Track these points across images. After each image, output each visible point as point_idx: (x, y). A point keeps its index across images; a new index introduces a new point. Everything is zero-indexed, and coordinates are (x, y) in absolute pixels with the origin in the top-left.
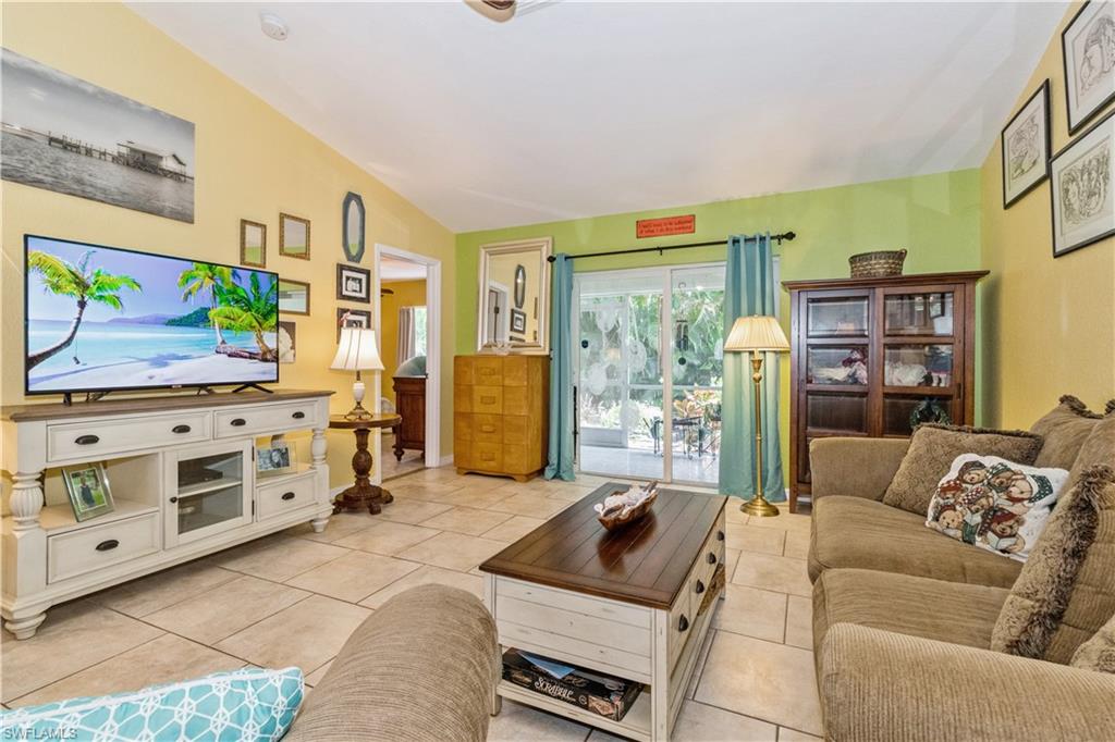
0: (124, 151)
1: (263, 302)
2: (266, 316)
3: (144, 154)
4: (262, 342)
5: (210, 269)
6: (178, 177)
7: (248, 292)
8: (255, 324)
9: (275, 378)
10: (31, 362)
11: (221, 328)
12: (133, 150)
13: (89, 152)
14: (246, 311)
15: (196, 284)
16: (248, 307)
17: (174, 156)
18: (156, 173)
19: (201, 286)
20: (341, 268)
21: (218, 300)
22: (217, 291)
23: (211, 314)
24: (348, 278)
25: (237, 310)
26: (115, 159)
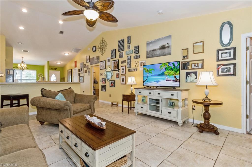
0: (160, 47)
1: (176, 68)
2: (176, 72)
3: (163, 46)
4: (176, 78)
5: (165, 64)
6: (168, 47)
7: (172, 67)
8: (174, 74)
9: (179, 86)
10: (144, 82)
11: (167, 75)
12: (161, 46)
13: (156, 50)
14: (172, 71)
15: (162, 67)
16: (172, 70)
17: (168, 43)
18: (165, 48)
19: (163, 68)
20: (218, 51)
21: (166, 70)
22: (166, 68)
23: (165, 73)
24: (222, 53)
25: (170, 71)
26: (159, 49)
